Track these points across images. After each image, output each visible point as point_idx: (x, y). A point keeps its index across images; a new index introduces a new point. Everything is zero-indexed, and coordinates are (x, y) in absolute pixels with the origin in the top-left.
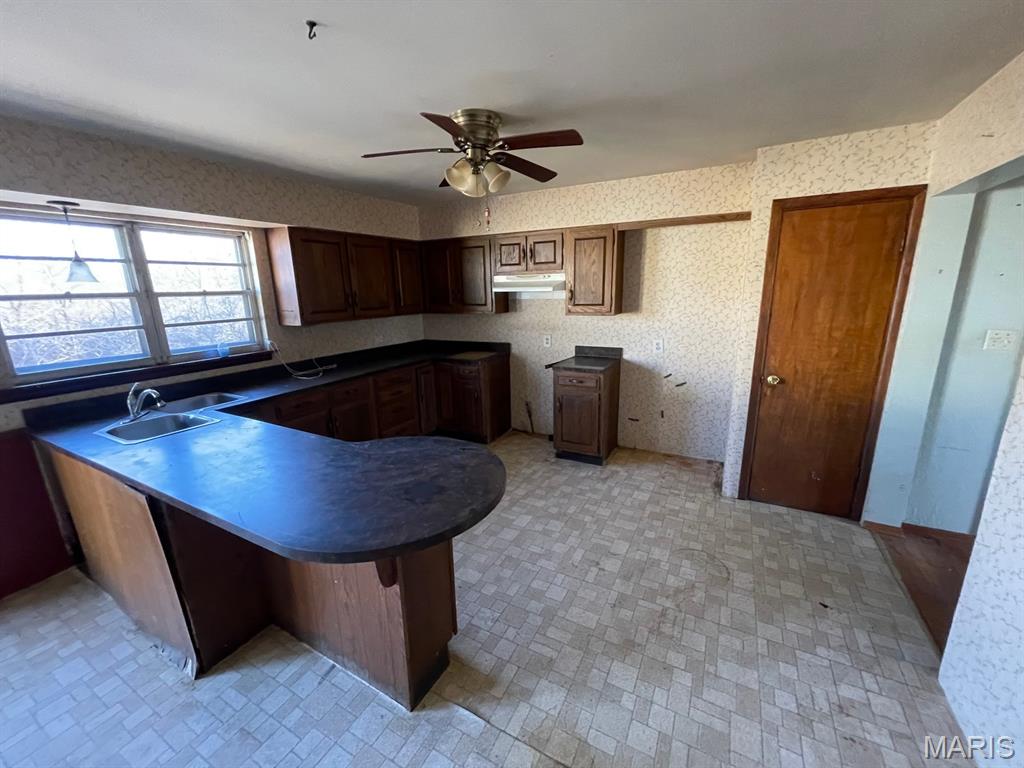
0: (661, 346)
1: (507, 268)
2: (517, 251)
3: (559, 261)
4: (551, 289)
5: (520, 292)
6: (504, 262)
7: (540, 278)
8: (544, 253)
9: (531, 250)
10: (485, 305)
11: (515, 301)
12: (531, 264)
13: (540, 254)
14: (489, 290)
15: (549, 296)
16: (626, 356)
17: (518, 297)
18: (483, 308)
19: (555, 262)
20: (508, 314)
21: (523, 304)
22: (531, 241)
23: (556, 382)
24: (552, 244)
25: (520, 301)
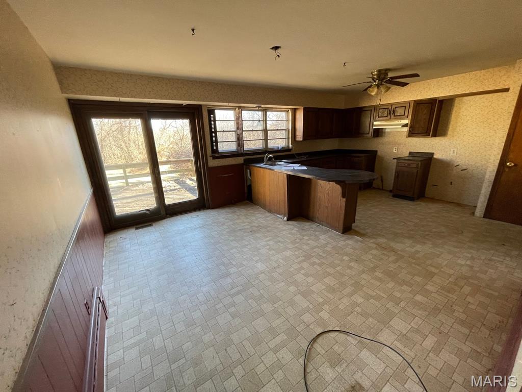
0: (455, 152)
1: (381, 118)
2: (387, 111)
3: (406, 114)
4: (400, 127)
5: (385, 128)
6: (380, 116)
7: (396, 122)
8: (400, 111)
9: (393, 110)
10: (369, 134)
11: (382, 132)
12: (392, 116)
13: (397, 112)
14: (371, 128)
15: (399, 130)
16: (435, 156)
17: (384, 131)
18: (368, 135)
19: (404, 115)
20: (378, 138)
21: (386, 134)
22: (394, 107)
23: (397, 166)
24: (404, 108)
25: (385, 132)
